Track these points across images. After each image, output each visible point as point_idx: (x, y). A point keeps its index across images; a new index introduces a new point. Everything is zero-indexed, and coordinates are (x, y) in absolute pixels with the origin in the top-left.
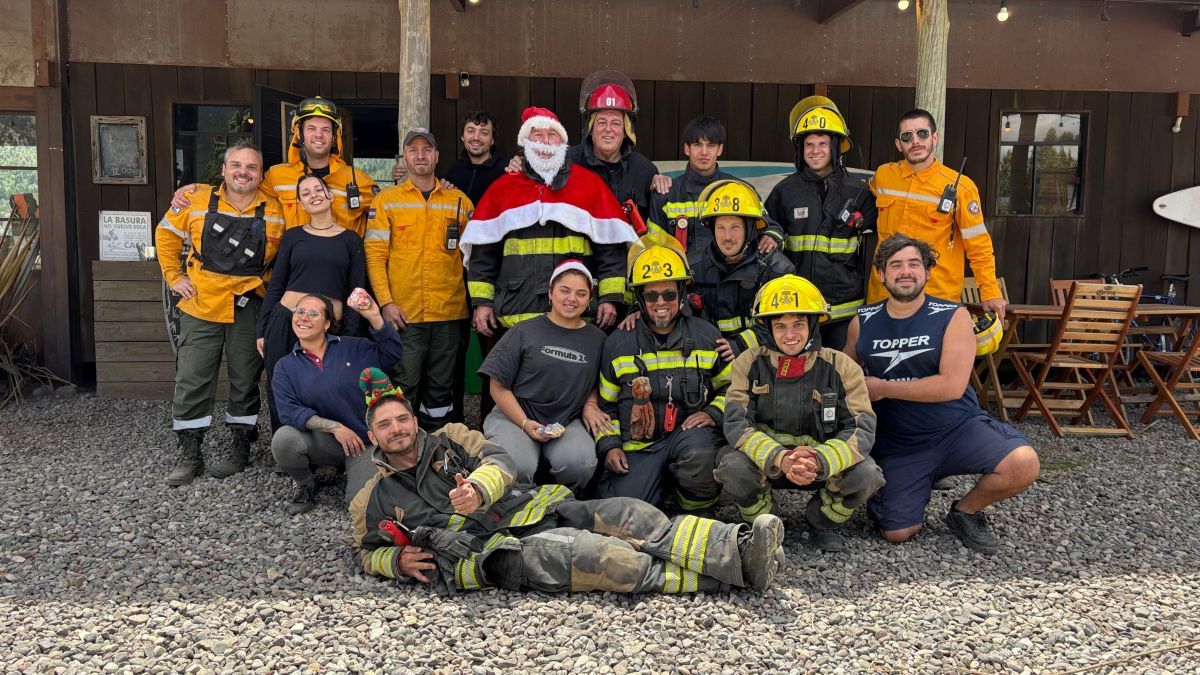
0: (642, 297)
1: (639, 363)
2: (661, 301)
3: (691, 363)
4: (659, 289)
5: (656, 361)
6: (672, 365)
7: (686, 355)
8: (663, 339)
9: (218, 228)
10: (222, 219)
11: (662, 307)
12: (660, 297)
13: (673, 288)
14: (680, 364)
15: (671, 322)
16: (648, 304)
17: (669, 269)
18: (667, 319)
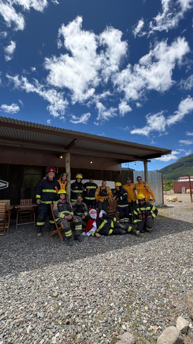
1: (140, 209)
3: (147, 209)
5: (142, 209)
6: (144, 209)
7: (146, 208)
8: (142, 206)
9: (101, 191)
10: (102, 190)
13: (143, 199)
14: (145, 209)
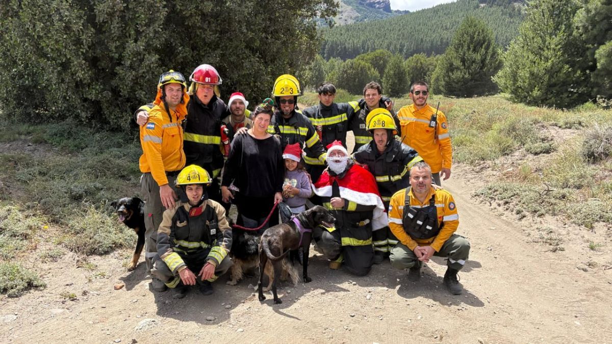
0: (279, 101)
2: (287, 104)
4: (287, 99)
11: (287, 106)
12: (287, 102)
15: (291, 113)
16: (282, 105)
17: (292, 91)
18: (289, 111)
